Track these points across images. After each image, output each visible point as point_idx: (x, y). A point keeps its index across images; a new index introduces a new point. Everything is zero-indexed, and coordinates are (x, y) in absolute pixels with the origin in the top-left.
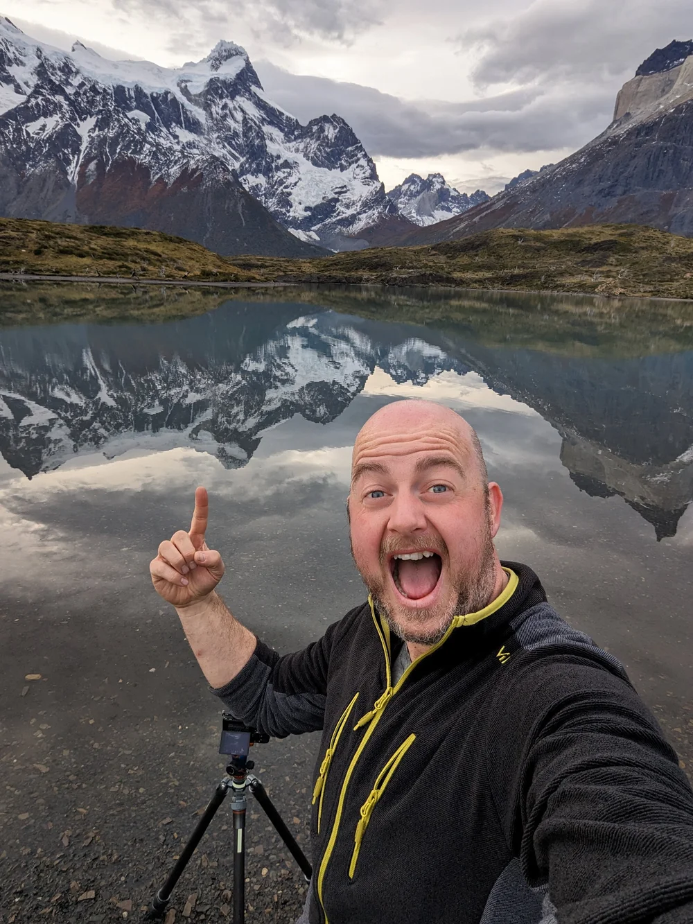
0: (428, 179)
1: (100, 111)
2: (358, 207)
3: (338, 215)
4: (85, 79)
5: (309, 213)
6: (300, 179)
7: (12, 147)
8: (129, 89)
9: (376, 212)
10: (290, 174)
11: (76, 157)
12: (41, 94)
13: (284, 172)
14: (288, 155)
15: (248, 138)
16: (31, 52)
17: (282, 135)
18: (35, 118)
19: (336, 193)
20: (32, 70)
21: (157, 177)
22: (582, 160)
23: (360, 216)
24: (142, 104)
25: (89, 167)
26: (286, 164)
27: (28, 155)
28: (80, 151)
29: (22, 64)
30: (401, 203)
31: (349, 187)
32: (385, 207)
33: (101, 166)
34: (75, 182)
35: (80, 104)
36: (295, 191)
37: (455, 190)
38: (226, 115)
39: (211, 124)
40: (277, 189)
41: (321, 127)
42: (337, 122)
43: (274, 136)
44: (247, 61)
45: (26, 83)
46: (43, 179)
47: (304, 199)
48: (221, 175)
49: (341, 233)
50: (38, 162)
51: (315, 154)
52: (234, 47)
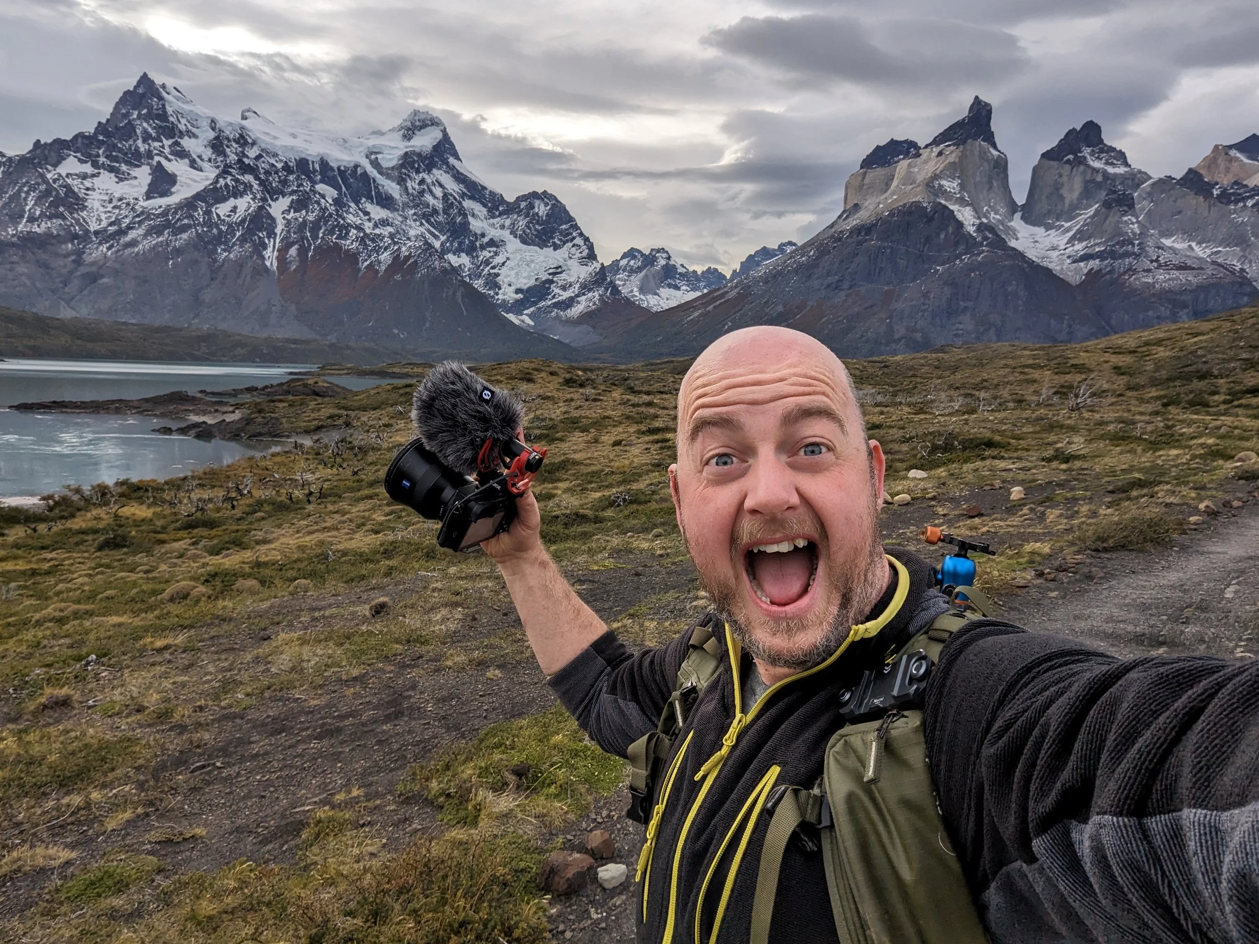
0: (650, 254)
1: (293, 192)
2: (576, 289)
3: (554, 297)
4: (262, 150)
5: (520, 296)
6: (508, 259)
7: (203, 231)
8: (313, 162)
9: (596, 294)
10: (496, 254)
11: (272, 240)
12: (230, 174)
13: (490, 252)
14: (493, 233)
15: (449, 215)
16: (205, 124)
17: (484, 210)
18: (224, 199)
19: (550, 274)
20: (206, 143)
21: (366, 264)
22: (811, 253)
23: (579, 299)
24: (328, 178)
25: (290, 253)
26: (492, 243)
27: (221, 239)
28: (275, 234)
29: (195, 136)
30: (619, 279)
31: (564, 268)
32: (607, 289)
33: (303, 251)
34: (275, 268)
35: (271, 184)
36: (503, 271)
37: (682, 266)
38: (423, 191)
39: (407, 200)
40: (483, 270)
41: (530, 203)
42: (548, 199)
43: (476, 212)
44: (444, 132)
45: (200, 157)
46: (240, 264)
47: (514, 280)
48: (437, 262)
49: (558, 317)
50: (232, 247)
51: (524, 232)
52: (429, 117)
